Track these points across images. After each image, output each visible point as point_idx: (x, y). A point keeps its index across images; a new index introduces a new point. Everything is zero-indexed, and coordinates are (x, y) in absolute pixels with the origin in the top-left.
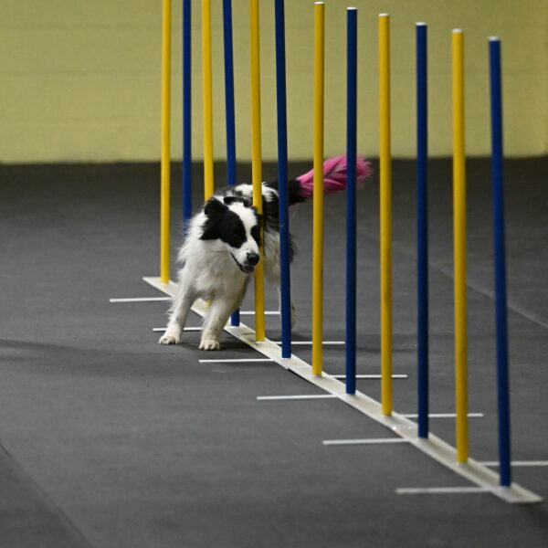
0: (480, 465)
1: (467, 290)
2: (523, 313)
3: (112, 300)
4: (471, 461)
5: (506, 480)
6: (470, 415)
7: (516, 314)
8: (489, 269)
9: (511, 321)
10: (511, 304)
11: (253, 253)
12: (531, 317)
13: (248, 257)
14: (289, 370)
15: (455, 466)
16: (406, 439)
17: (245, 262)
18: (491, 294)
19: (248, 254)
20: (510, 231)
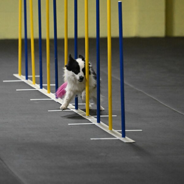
0: (116, 131)
1: (112, 78)
2: (129, 85)
3: (4, 81)
4: (113, 130)
5: (124, 136)
6: (113, 116)
7: (127, 85)
8: (118, 71)
9: (125, 87)
10: (125, 82)
11: (81, 76)
12: (131, 86)
14: (58, 102)
15: (108, 131)
16: (93, 123)
18: (119, 79)
19: (80, 77)
20: (125, 60)
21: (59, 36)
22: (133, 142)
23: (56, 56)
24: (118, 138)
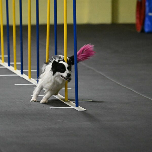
5: (77, 105)
6: (68, 89)
11: (68, 73)
13: (67, 75)
14: (23, 78)
17: (66, 77)
19: (67, 74)
21: (24, 23)
22: (85, 111)
23: (22, 40)
24: (72, 107)
